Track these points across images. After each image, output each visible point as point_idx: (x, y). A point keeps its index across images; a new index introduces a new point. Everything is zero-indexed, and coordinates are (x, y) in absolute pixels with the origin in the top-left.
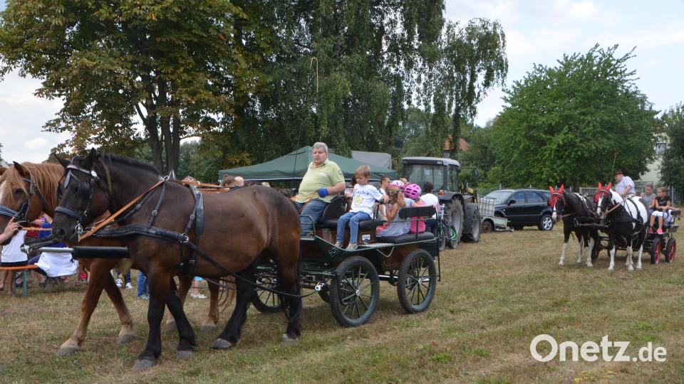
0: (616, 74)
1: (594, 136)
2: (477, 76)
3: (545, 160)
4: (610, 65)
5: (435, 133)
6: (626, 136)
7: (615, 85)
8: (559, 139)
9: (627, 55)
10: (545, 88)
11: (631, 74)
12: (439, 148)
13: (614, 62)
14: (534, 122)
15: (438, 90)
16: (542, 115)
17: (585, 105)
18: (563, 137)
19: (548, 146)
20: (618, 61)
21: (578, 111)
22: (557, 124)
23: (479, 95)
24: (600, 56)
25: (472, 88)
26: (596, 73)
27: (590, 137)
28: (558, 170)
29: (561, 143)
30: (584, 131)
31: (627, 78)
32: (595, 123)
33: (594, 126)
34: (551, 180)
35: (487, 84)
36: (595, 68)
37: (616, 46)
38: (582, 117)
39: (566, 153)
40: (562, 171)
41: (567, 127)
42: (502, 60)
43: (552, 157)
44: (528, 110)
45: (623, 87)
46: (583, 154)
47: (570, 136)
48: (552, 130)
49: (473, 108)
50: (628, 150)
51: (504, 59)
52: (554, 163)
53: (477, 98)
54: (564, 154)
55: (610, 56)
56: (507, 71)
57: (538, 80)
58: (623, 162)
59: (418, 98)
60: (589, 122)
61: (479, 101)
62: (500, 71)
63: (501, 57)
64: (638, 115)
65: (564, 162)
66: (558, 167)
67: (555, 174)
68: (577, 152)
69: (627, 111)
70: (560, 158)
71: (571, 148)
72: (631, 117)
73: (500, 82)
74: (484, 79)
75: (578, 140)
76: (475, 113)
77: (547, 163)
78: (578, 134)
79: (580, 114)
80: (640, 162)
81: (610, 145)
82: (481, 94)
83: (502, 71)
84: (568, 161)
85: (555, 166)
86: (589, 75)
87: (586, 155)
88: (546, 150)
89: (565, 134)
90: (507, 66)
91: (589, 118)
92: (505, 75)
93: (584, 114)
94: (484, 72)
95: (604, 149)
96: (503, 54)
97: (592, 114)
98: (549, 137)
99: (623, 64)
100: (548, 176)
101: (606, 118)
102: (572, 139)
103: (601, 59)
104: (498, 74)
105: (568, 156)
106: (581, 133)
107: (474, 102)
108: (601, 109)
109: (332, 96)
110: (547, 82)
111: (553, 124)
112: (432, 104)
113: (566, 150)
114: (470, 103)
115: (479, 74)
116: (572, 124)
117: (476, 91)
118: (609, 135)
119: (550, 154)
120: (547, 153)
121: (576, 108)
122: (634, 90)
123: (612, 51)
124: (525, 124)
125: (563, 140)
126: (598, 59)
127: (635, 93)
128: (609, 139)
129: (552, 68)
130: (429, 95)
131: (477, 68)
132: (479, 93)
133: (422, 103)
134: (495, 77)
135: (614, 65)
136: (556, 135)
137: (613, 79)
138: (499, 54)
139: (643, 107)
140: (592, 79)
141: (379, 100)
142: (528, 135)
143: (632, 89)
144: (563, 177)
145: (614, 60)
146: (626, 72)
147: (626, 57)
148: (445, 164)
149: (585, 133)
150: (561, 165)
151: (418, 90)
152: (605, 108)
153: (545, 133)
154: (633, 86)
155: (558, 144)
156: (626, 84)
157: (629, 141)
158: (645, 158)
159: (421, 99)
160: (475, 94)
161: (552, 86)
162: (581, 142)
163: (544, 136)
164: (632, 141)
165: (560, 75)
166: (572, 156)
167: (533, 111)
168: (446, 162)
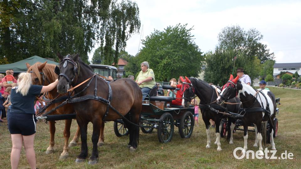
0: (187, 36)
1: (178, 61)
2: (126, 28)
3: (159, 70)
4: (184, 32)
5: (106, 53)
6: (191, 62)
7: (187, 41)
8: (165, 61)
9: (191, 29)
10: (159, 40)
11: (192, 36)
12: (108, 61)
13: (186, 31)
14: (155, 54)
15: (107, 32)
16: (158, 51)
17: (175, 48)
18: (166, 61)
19: (160, 64)
20: (188, 31)
21: (172, 50)
22: (164, 55)
23: (127, 37)
24: (181, 28)
25: (124, 33)
26: (179, 35)
27: (177, 61)
28: (164, 75)
29: (165, 63)
30: (175, 58)
31: (191, 38)
32: (179, 55)
33: (178, 57)
34: (161, 79)
35: (131, 32)
36: (179, 33)
37: (186, 25)
38: (174, 53)
39: (167, 68)
40: (166, 75)
41: (168, 56)
42: (138, 21)
43: (162, 69)
44: (152, 49)
45: (190, 41)
46: (174, 68)
47: (169, 60)
48: (162, 58)
49: (125, 43)
50: (191, 68)
51: (139, 21)
52: (162, 72)
53: (127, 38)
54: (166, 68)
55: (184, 28)
56: (140, 26)
57: (156, 36)
58: (190, 72)
59: (98, 36)
60: (177, 55)
61: (127, 40)
62: (137, 26)
63: (137, 20)
64: (195, 53)
65: (167, 71)
66: (164, 73)
67: (163, 76)
68: (171, 67)
69: (191, 51)
70: (164, 70)
71: (169, 65)
72: (192, 54)
73: (137, 31)
74: (130, 29)
75: (172, 62)
76: (125, 45)
77: (160, 71)
78: (172, 60)
79: (173, 51)
80: (196, 73)
81: (184, 65)
82: (128, 36)
83: (138, 26)
84: (168, 71)
85: (163, 73)
86: (176, 35)
87: (175, 69)
88: (159, 66)
89: (167, 59)
90: (140, 24)
91: (176, 53)
92: (139, 28)
93: (174, 51)
94: (129, 26)
95: (182, 67)
96: (138, 18)
97: (178, 52)
98: (160, 60)
99: (189, 32)
100: (160, 77)
101: (183, 54)
102: (170, 62)
103: (181, 29)
104: (136, 27)
105: (168, 69)
106: (173, 59)
107: (125, 40)
108: (181, 50)
109: (52, 31)
110: (160, 37)
111: (162, 55)
112: (104, 39)
113: (167, 67)
114: (123, 40)
115: (127, 27)
116: (169, 55)
117: (126, 34)
118: (184, 61)
119: (161, 68)
120: (160, 67)
121: (171, 49)
122: (194, 43)
123: (185, 26)
124: (151, 54)
125: (166, 62)
126: (180, 29)
127: (194, 44)
128: (184, 62)
129: (162, 32)
130: (103, 35)
131: (126, 24)
132: (127, 36)
133: (99, 38)
134: (134, 29)
135: (186, 32)
136: (163, 59)
137: (185, 38)
138: (136, 18)
139: (197, 50)
140: (178, 37)
141: (77, 35)
142: (152, 59)
143: (193, 43)
144: (166, 78)
145: (186, 30)
146: (191, 35)
147: (190, 29)
148: (109, 68)
149: (175, 59)
150: (165, 72)
151: (98, 32)
152: (183, 50)
153: (159, 58)
154: (193, 42)
155: (164, 64)
156: (190, 40)
157: (192, 64)
158: (198, 71)
159: (99, 36)
160: (125, 36)
161: (162, 39)
162: (173, 63)
163: (158, 60)
164: (193, 64)
165: (165, 35)
166: (170, 69)
167: (154, 49)
168: (110, 67)
